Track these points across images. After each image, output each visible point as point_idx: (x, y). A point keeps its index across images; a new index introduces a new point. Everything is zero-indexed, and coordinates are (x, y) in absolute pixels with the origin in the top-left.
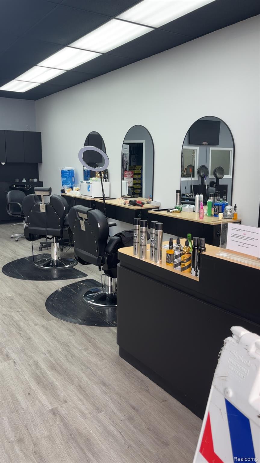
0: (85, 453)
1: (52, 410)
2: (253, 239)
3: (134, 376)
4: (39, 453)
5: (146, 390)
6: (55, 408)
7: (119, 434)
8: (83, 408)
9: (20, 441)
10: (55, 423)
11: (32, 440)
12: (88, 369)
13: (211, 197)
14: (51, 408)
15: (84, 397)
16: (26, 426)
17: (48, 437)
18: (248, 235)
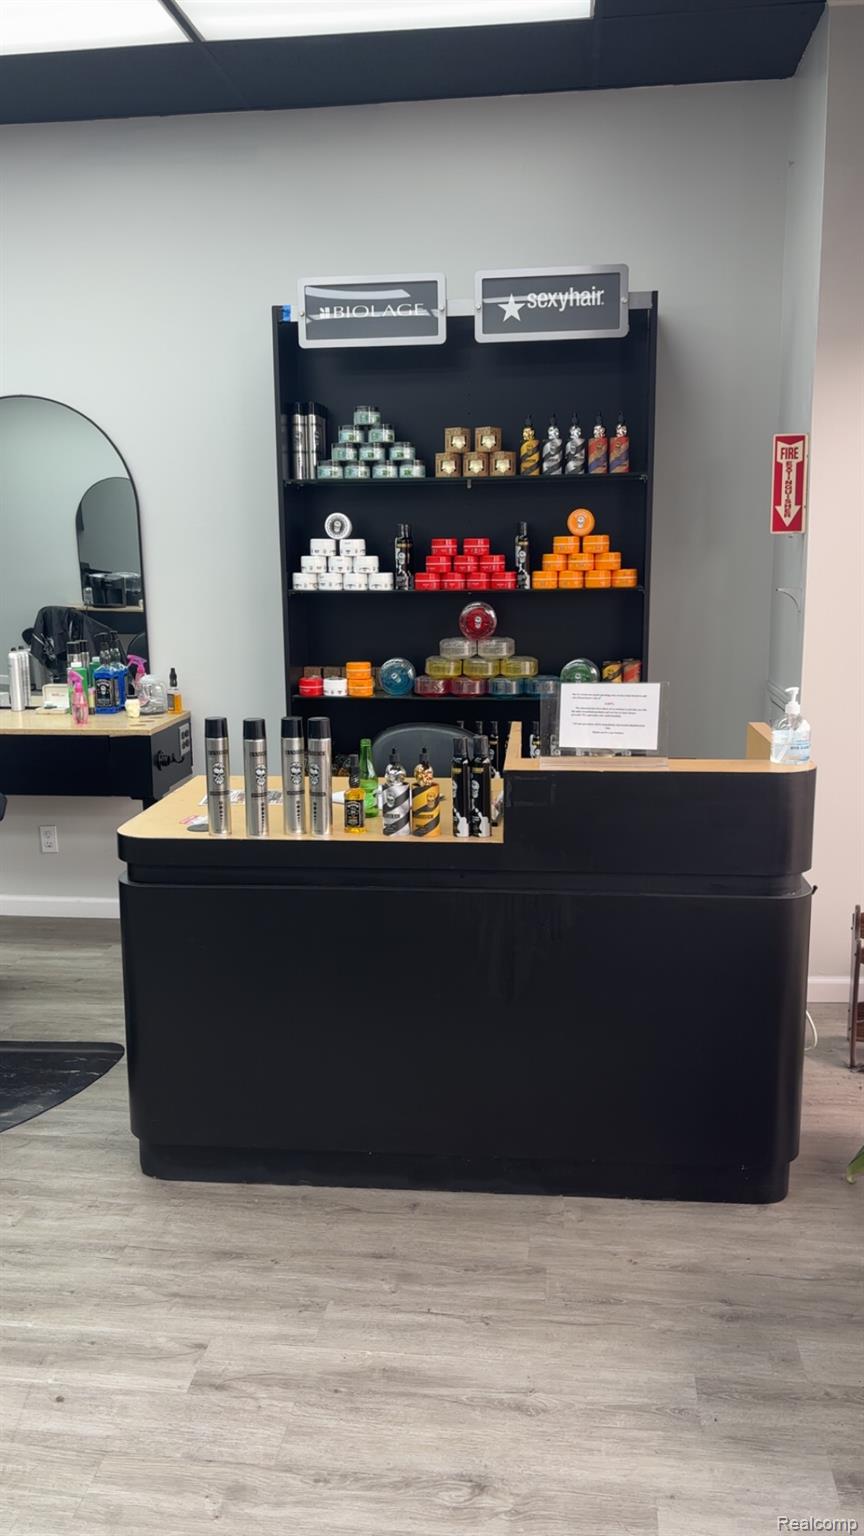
0: (425, 1396)
1: (194, 1384)
2: (632, 711)
3: (273, 1201)
4: (329, 1475)
5: (344, 1210)
6: (196, 1375)
7: (429, 1316)
8: (271, 1328)
9: (236, 1492)
10: (256, 1399)
11: (269, 1468)
12: (126, 1251)
13: (76, 655)
14: (187, 1384)
15: (230, 1309)
16: (192, 1458)
17: (290, 1432)
18: (619, 703)
